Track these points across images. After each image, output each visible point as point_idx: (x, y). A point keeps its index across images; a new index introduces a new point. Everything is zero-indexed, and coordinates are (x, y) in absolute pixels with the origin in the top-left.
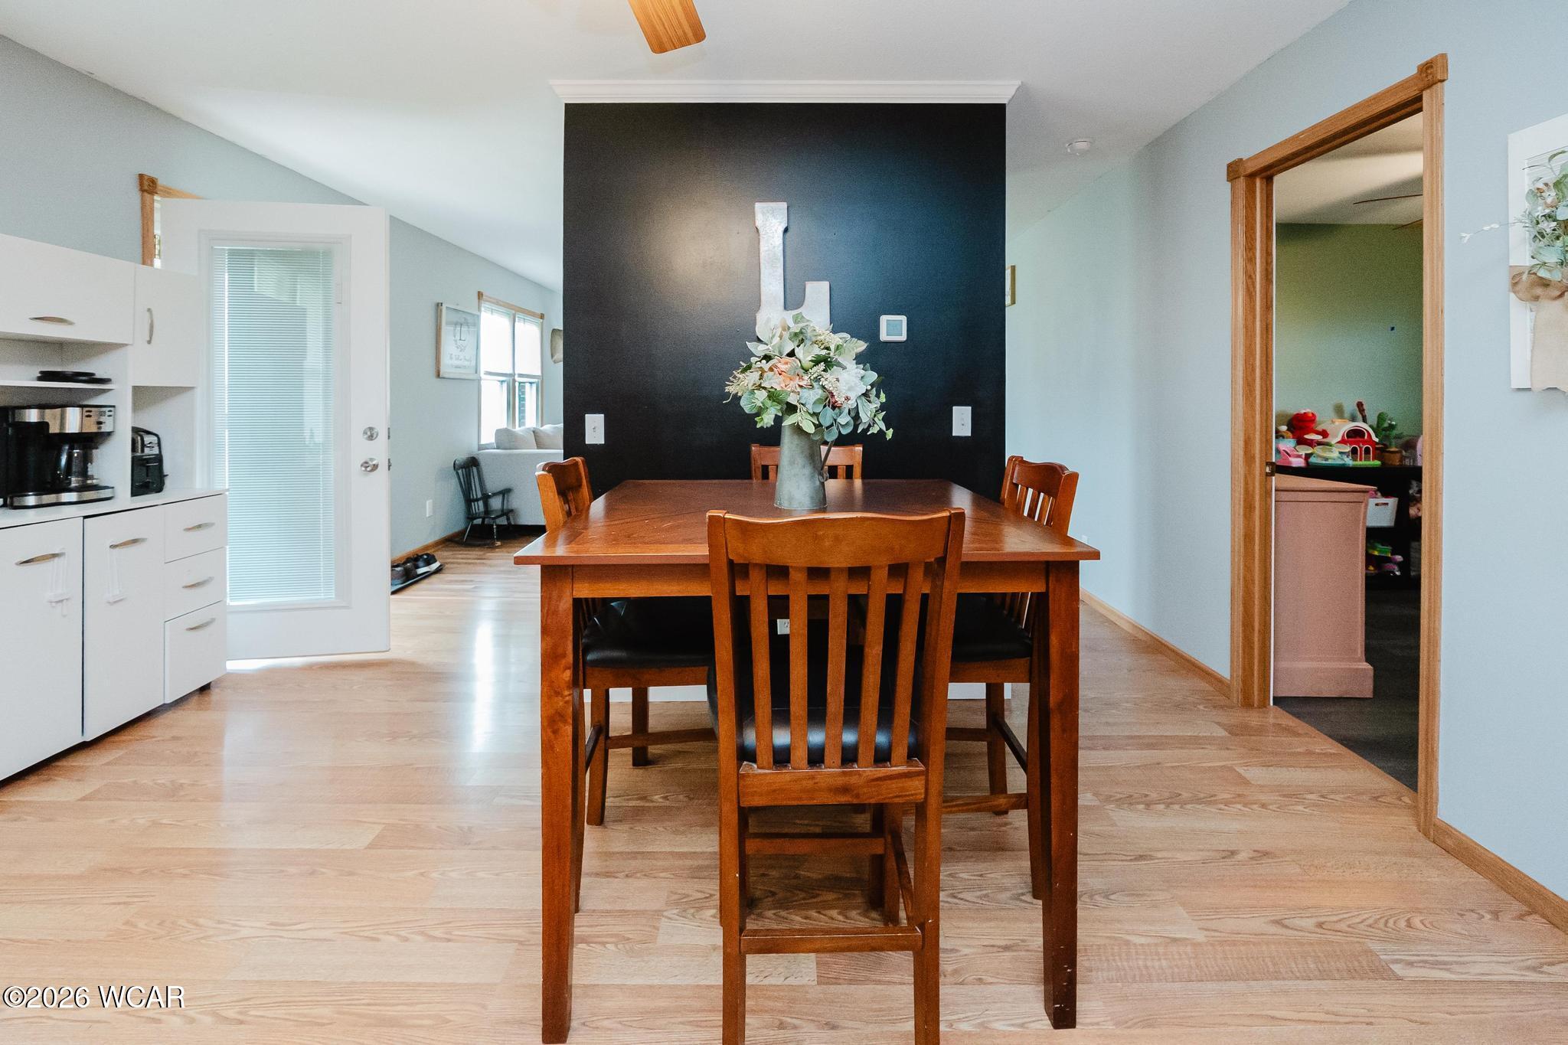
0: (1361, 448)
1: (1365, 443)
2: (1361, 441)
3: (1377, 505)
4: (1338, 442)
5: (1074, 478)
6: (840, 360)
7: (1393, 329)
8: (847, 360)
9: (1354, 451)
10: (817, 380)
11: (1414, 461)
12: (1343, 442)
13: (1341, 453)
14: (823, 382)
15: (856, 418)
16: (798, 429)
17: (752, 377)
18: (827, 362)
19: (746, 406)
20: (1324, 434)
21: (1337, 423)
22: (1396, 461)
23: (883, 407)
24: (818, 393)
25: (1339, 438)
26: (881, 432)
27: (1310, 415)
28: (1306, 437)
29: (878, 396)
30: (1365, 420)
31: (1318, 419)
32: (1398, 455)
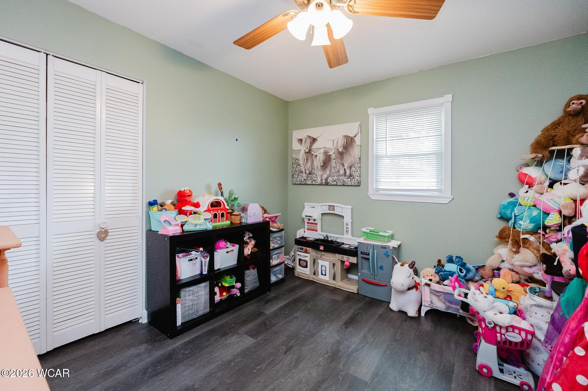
0: (219, 214)
1: (221, 210)
2: (219, 209)
3: (227, 252)
4: (205, 211)
7: (237, 140)
9: (215, 216)
11: (246, 220)
12: (208, 210)
13: (205, 219)
20: (197, 205)
21: (206, 197)
22: (236, 220)
25: (206, 208)
27: (188, 192)
28: (183, 208)
30: (222, 195)
31: (194, 194)
32: (239, 216)
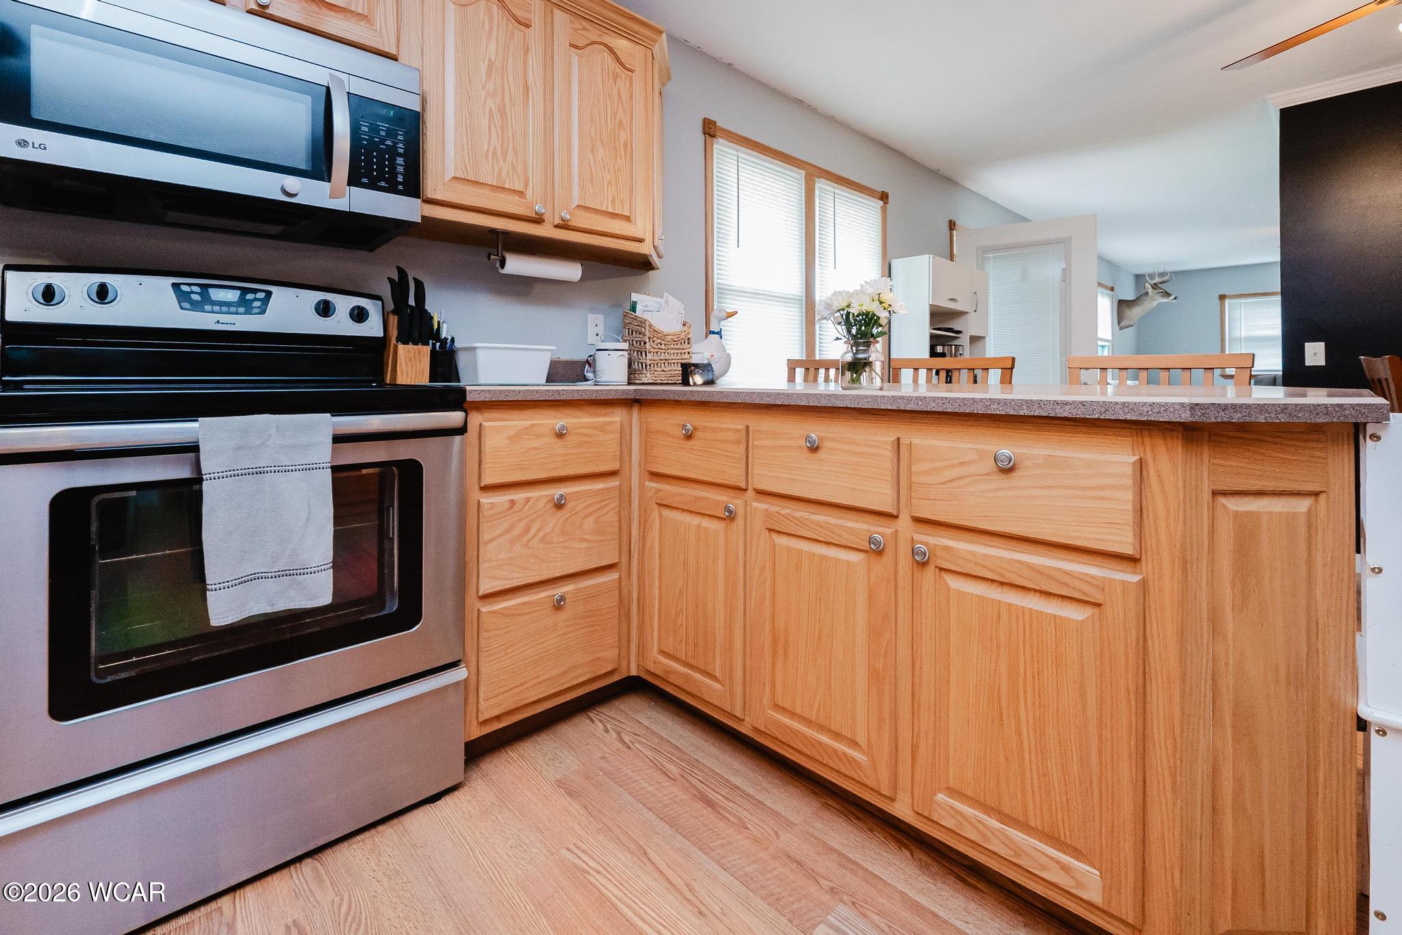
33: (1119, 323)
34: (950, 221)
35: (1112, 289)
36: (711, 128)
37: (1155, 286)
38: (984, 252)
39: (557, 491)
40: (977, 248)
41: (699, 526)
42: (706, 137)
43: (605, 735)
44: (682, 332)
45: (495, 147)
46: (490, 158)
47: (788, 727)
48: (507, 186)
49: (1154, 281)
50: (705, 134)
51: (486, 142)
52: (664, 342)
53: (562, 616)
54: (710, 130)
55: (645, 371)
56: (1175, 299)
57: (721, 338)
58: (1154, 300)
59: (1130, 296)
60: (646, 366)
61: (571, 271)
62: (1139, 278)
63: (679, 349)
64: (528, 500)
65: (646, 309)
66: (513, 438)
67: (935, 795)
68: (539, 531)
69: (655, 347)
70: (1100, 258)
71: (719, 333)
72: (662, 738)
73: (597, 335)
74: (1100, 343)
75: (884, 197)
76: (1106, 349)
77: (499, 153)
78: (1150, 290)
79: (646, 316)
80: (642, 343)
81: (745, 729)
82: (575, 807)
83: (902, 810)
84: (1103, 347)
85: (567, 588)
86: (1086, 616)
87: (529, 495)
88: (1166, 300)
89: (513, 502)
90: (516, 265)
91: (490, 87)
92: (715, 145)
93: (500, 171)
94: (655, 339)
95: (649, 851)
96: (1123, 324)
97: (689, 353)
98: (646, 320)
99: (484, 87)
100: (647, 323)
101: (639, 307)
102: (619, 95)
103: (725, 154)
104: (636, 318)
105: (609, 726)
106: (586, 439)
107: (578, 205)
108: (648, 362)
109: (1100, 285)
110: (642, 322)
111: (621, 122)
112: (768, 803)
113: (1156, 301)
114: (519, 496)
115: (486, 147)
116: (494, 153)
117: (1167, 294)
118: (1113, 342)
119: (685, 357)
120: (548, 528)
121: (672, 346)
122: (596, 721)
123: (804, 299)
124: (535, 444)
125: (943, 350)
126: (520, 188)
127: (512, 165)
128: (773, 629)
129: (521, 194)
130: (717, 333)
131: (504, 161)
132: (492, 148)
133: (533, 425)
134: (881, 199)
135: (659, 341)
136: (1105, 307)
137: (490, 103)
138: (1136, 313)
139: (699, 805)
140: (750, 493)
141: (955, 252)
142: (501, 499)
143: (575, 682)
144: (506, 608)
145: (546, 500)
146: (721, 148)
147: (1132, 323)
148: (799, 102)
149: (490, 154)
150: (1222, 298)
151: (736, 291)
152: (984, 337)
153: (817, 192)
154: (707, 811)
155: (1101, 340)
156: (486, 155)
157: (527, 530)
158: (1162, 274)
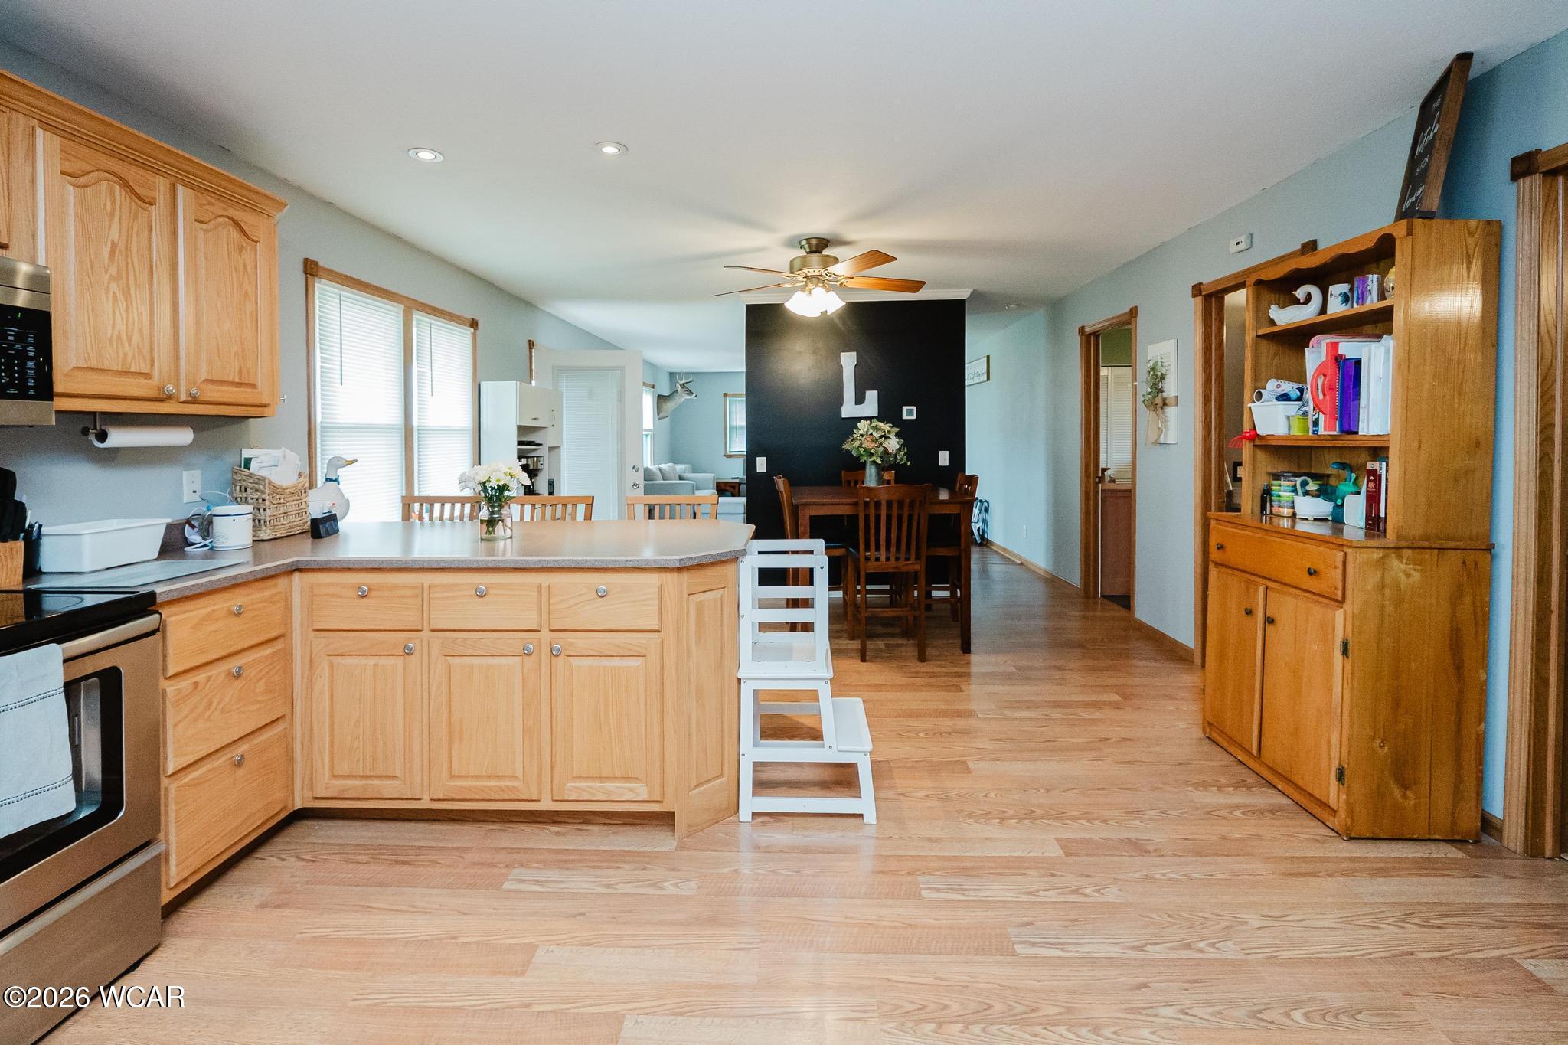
5: (978, 478)
6: (890, 436)
8: (892, 436)
10: (881, 444)
14: (884, 445)
15: (896, 457)
16: (874, 462)
17: (857, 443)
18: (886, 437)
19: (854, 453)
23: (905, 454)
24: (881, 449)
26: (905, 464)
29: (904, 449)
33: (658, 414)
34: (530, 341)
35: (653, 387)
36: (312, 268)
37: (683, 386)
38: (558, 370)
39: (233, 664)
40: (553, 367)
41: (376, 665)
42: (307, 277)
43: (284, 862)
44: (299, 483)
45: (119, 333)
46: (115, 343)
47: (462, 787)
48: (133, 369)
49: (682, 382)
50: (306, 274)
51: (110, 328)
52: (283, 497)
53: (241, 772)
54: (311, 269)
55: (264, 528)
56: (696, 396)
57: (339, 484)
58: (681, 396)
59: (666, 393)
60: (265, 522)
61: (183, 436)
62: (672, 375)
63: (297, 500)
64: (209, 678)
65: (261, 465)
66: (197, 626)
67: (565, 785)
68: (219, 703)
69: (274, 502)
70: (644, 361)
71: (337, 480)
72: (340, 845)
73: (195, 492)
74: (644, 433)
75: (474, 324)
76: (649, 436)
77: (124, 337)
78: (679, 389)
79: (263, 473)
80: (260, 501)
81: (425, 804)
82: (288, 912)
83: (546, 805)
84: (647, 435)
85: (243, 748)
86: (639, 663)
87: (209, 674)
88: (689, 397)
89: (196, 684)
90: (118, 438)
91: (113, 271)
92: (316, 284)
93: (125, 355)
94: (275, 495)
95: (370, 905)
96: (661, 415)
97: (306, 502)
98: (265, 478)
99: (106, 271)
100: (267, 482)
101: (253, 465)
102: (245, 266)
103: (327, 295)
104: (251, 476)
105: (283, 857)
106: (256, 613)
107: (206, 380)
108: (268, 519)
109: (645, 384)
110: (261, 480)
111: (246, 292)
112: (450, 845)
113: (682, 398)
114: (200, 677)
115: (110, 332)
116: (119, 337)
117: (691, 393)
118: (654, 431)
119: (302, 507)
120: (227, 700)
121: (291, 499)
122: (266, 858)
123: (403, 427)
124: (213, 627)
125: (527, 461)
126: (145, 369)
127: (138, 347)
128: (450, 725)
129: (147, 376)
130: (335, 480)
131: (130, 345)
132: (116, 332)
133: (213, 611)
134: (472, 326)
135: (278, 496)
136: (648, 401)
137: (114, 287)
138: (669, 406)
139: (397, 867)
140: (426, 633)
141: (533, 368)
142: (185, 684)
143: (254, 827)
144: (193, 779)
145: (223, 675)
146: (323, 288)
147: (667, 415)
148: (397, 238)
149: (115, 338)
150: (725, 395)
151: (339, 428)
152: (559, 447)
153: (414, 323)
154: (405, 868)
155: (646, 430)
156: (111, 341)
157: (210, 704)
158: (688, 374)
